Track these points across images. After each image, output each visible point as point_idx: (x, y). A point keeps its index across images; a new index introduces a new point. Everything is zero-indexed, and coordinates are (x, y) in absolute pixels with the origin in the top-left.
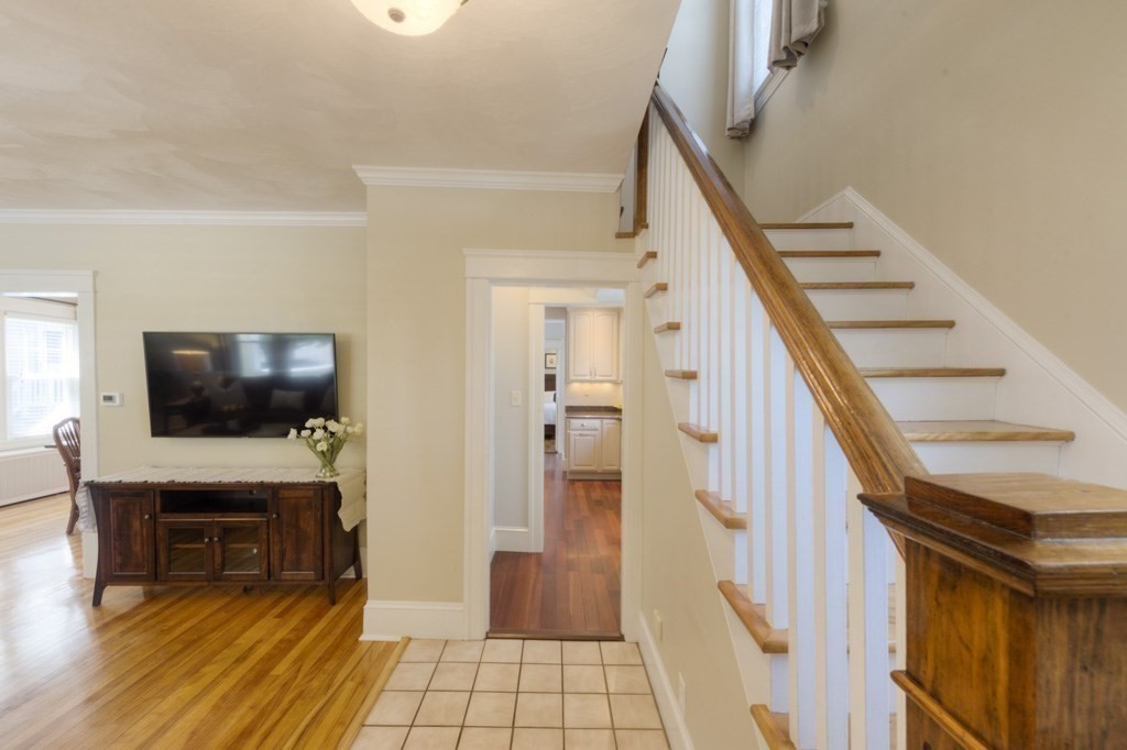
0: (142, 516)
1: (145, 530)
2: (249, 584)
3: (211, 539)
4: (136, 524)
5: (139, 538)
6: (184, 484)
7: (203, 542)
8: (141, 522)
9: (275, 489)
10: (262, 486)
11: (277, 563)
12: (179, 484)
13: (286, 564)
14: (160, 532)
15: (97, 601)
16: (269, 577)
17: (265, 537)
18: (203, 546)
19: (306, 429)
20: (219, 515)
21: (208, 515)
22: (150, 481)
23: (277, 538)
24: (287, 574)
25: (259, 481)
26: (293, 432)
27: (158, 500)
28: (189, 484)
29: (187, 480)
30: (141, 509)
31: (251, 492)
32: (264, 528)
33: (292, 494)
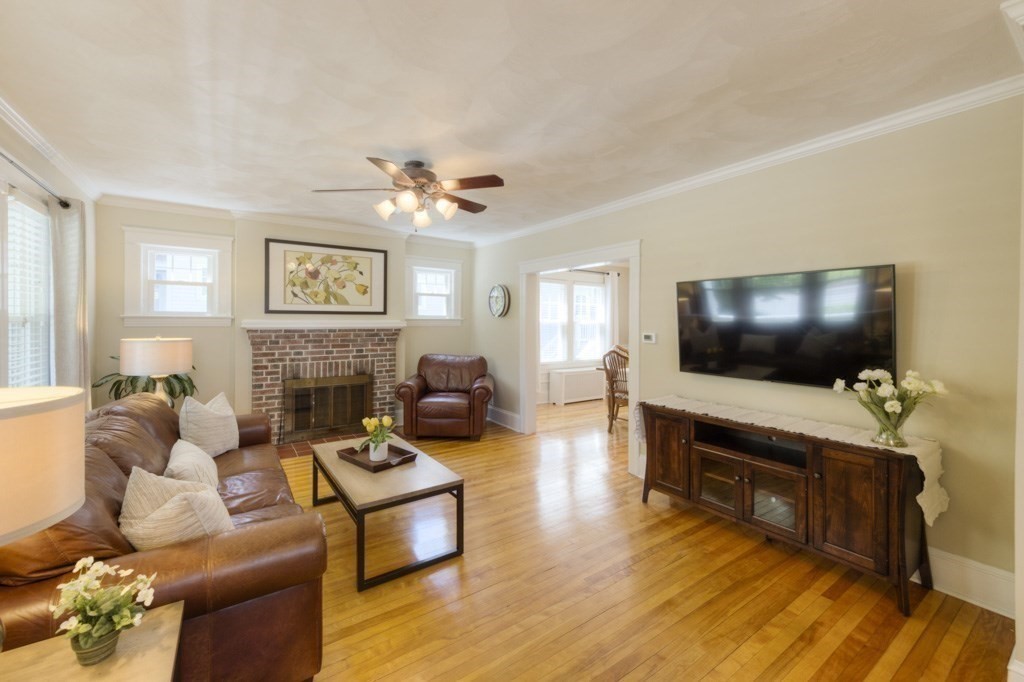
0: (679, 441)
1: (681, 452)
2: (771, 535)
3: (741, 479)
4: (674, 445)
5: (676, 457)
6: (717, 419)
7: (733, 479)
8: (678, 446)
9: (819, 446)
10: (801, 438)
11: (818, 530)
12: (712, 418)
13: (829, 534)
14: (694, 457)
15: (645, 500)
16: (807, 540)
17: (803, 495)
18: (732, 482)
19: (860, 381)
20: (749, 456)
21: (739, 454)
22: (687, 411)
23: (819, 500)
24: (832, 548)
25: (798, 432)
26: (840, 384)
27: (693, 428)
28: (721, 420)
29: (720, 417)
30: (678, 433)
31: (770, 438)
32: (802, 485)
33: (841, 455)
